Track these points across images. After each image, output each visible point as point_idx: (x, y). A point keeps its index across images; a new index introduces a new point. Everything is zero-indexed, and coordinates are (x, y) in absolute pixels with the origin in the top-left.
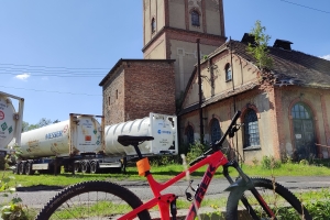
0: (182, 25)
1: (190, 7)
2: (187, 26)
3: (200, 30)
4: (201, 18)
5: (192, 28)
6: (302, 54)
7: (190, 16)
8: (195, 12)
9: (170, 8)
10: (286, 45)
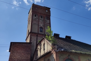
0: (36, 32)
1: (40, 26)
2: (38, 32)
3: (43, 33)
4: (43, 30)
5: (40, 33)
6: (75, 41)
7: (39, 29)
8: (41, 28)
9: (33, 26)
10: (70, 37)
